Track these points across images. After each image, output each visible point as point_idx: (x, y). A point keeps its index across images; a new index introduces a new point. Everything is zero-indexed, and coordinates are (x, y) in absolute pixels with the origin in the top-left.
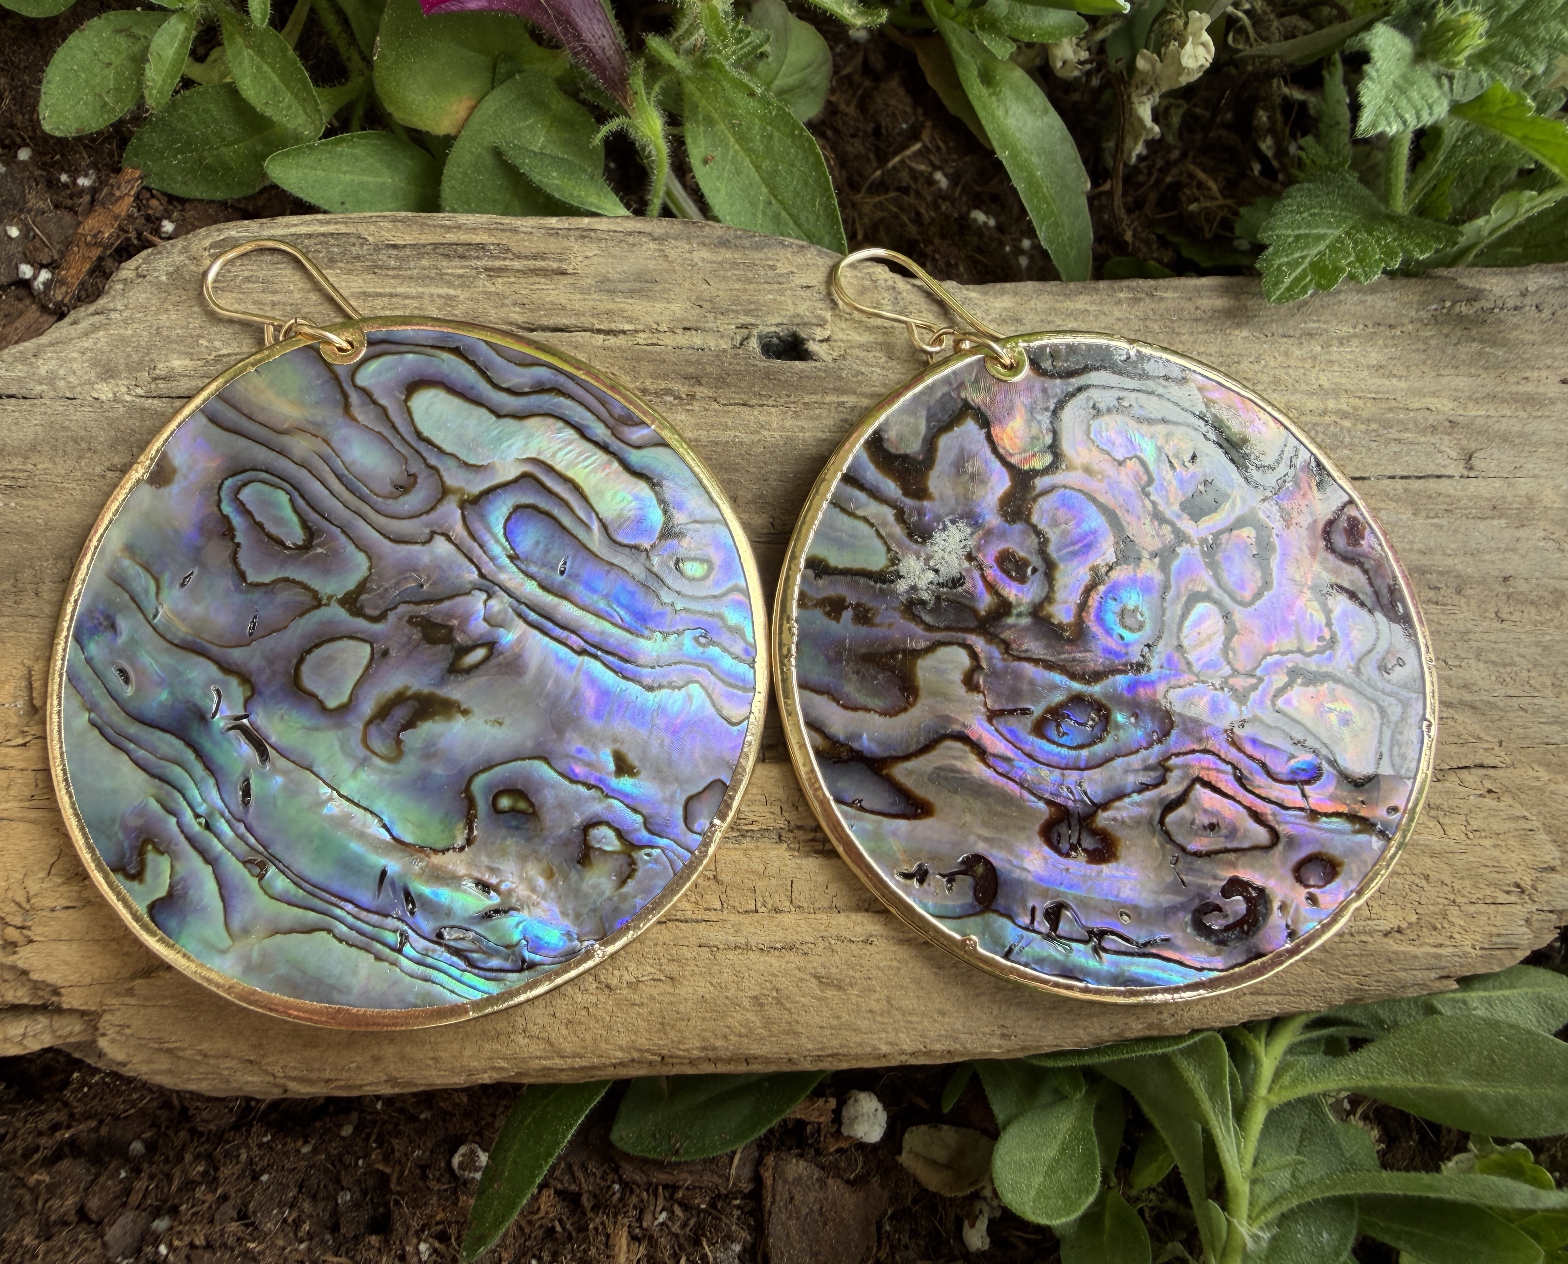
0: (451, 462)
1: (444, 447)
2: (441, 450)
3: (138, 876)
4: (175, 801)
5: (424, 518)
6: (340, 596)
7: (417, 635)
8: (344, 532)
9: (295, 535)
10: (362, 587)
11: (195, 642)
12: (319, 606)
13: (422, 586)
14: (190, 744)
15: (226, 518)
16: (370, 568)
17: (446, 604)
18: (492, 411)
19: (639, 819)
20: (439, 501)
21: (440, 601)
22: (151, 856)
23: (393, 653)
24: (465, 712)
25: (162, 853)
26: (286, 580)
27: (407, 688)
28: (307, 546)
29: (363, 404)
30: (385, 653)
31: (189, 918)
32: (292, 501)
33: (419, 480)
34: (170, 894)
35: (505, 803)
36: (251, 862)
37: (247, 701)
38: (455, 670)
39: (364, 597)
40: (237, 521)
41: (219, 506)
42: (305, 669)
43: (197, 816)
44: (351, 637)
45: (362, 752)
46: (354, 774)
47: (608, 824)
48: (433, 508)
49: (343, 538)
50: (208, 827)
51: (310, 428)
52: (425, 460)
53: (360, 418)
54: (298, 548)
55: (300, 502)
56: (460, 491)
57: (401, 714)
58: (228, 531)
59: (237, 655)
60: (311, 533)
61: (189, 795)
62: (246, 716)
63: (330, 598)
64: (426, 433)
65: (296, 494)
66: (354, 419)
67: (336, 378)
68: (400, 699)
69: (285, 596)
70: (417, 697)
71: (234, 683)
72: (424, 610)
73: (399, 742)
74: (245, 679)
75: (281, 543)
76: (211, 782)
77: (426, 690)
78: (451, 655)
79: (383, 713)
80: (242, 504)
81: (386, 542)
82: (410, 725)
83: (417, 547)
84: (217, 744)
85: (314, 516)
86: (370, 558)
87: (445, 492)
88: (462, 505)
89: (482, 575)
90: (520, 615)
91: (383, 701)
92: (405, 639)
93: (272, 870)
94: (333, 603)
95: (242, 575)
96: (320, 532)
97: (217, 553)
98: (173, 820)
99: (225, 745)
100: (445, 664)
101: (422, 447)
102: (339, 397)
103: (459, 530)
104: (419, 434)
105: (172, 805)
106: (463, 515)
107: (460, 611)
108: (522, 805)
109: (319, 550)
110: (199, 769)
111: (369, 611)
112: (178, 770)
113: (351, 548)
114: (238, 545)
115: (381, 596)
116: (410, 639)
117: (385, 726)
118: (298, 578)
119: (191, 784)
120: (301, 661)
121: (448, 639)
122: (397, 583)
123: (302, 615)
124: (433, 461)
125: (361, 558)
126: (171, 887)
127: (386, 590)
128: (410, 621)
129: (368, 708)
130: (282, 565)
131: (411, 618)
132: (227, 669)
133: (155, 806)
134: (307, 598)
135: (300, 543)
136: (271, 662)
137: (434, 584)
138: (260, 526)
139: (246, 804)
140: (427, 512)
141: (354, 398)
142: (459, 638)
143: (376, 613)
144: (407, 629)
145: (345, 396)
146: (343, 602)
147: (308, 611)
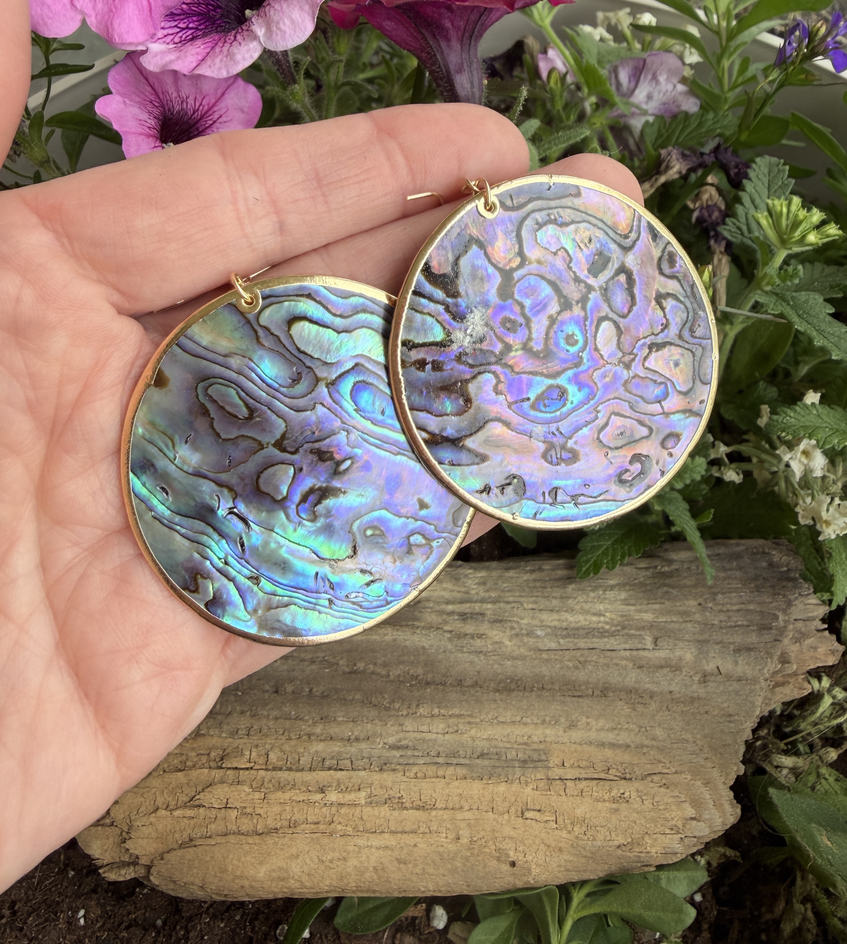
0: (318, 363)
1: (313, 354)
2: (312, 357)
3: (196, 591)
4: (207, 553)
5: (309, 396)
6: (273, 442)
7: (315, 458)
8: (269, 408)
9: (244, 412)
10: (283, 436)
11: (199, 472)
12: (263, 448)
13: (314, 433)
14: (208, 524)
15: (203, 404)
16: (286, 427)
17: (328, 441)
18: (334, 330)
19: (432, 527)
20: (316, 385)
21: (325, 439)
22: (200, 580)
23: (305, 468)
24: (345, 493)
25: (206, 578)
26: (243, 436)
27: (314, 485)
28: (250, 417)
29: (266, 336)
30: (301, 470)
31: (227, 608)
32: (238, 393)
33: (303, 375)
34: (214, 597)
35: (369, 532)
36: (251, 577)
37: (234, 500)
38: (336, 473)
39: (285, 442)
40: (210, 406)
41: (197, 398)
42: (261, 481)
43: (220, 559)
44: (282, 463)
45: (297, 519)
46: (295, 530)
47: (419, 533)
48: (313, 390)
49: (269, 412)
50: (226, 563)
51: (239, 352)
52: (304, 363)
53: (266, 344)
54: (246, 419)
55: (242, 394)
56: (326, 378)
57: (312, 498)
58: (205, 413)
59: (224, 477)
60: (251, 411)
61: (213, 549)
62: (235, 507)
63: (268, 444)
64: (302, 348)
65: (239, 390)
66: (263, 346)
67: (248, 322)
68: (311, 491)
69: (244, 444)
70: (320, 489)
71: (226, 491)
72: (316, 445)
73: (314, 512)
74: (231, 489)
75: (236, 417)
76: (224, 541)
77: (324, 485)
78: (334, 466)
79: (304, 499)
80: (210, 397)
81: (292, 412)
82: (319, 502)
83: (308, 413)
84: (223, 523)
85: (251, 401)
86: (285, 421)
87: (318, 380)
88: (327, 386)
89: (343, 422)
90: (365, 440)
91: (304, 493)
92: (310, 461)
93: (263, 581)
94: (270, 446)
95: (218, 435)
96: (257, 410)
97: (201, 424)
98: (208, 562)
99: (227, 523)
100: (331, 471)
101: (301, 356)
102: (252, 333)
103: (328, 400)
104: (298, 349)
105: (205, 555)
106: (329, 392)
107: (335, 443)
108: (377, 532)
109: (258, 419)
110: (216, 536)
111: (289, 449)
112: (205, 537)
113: (274, 417)
114: (213, 419)
115: (295, 441)
116: (312, 461)
117: (307, 505)
118: (250, 435)
119: (213, 544)
120: (258, 477)
121: (332, 458)
122: (302, 433)
123: (255, 453)
124: (308, 364)
125: (280, 421)
126: (214, 594)
127: (297, 437)
128: (311, 452)
129: (297, 498)
130: (239, 428)
131: (311, 450)
132: (220, 484)
133: (196, 555)
134: (255, 445)
135: (247, 416)
136: (242, 479)
137: (320, 431)
138: (222, 408)
139: (243, 550)
140: (310, 393)
141: (261, 332)
142: (338, 457)
143: (293, 450)
144: (311, 456)
145: (256, 332)
146: (275, 445)
147: (258, 451)
